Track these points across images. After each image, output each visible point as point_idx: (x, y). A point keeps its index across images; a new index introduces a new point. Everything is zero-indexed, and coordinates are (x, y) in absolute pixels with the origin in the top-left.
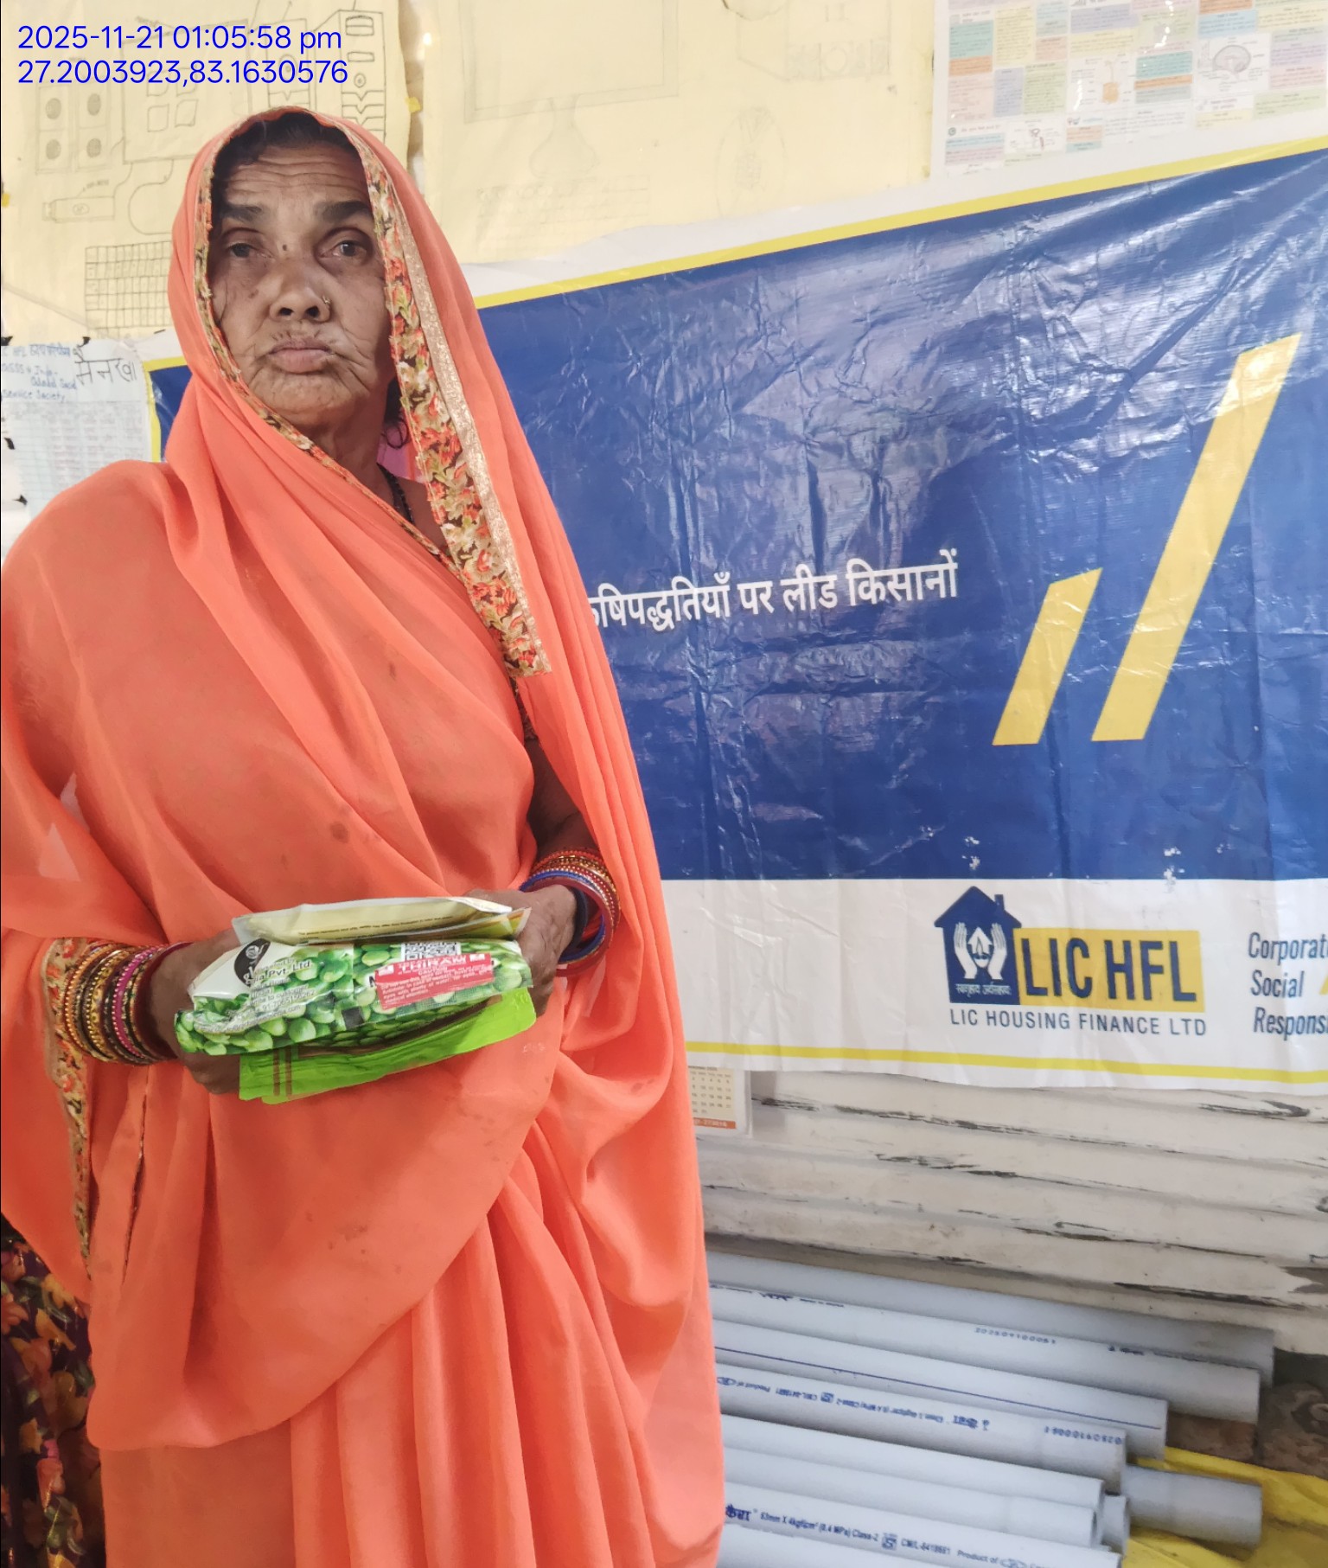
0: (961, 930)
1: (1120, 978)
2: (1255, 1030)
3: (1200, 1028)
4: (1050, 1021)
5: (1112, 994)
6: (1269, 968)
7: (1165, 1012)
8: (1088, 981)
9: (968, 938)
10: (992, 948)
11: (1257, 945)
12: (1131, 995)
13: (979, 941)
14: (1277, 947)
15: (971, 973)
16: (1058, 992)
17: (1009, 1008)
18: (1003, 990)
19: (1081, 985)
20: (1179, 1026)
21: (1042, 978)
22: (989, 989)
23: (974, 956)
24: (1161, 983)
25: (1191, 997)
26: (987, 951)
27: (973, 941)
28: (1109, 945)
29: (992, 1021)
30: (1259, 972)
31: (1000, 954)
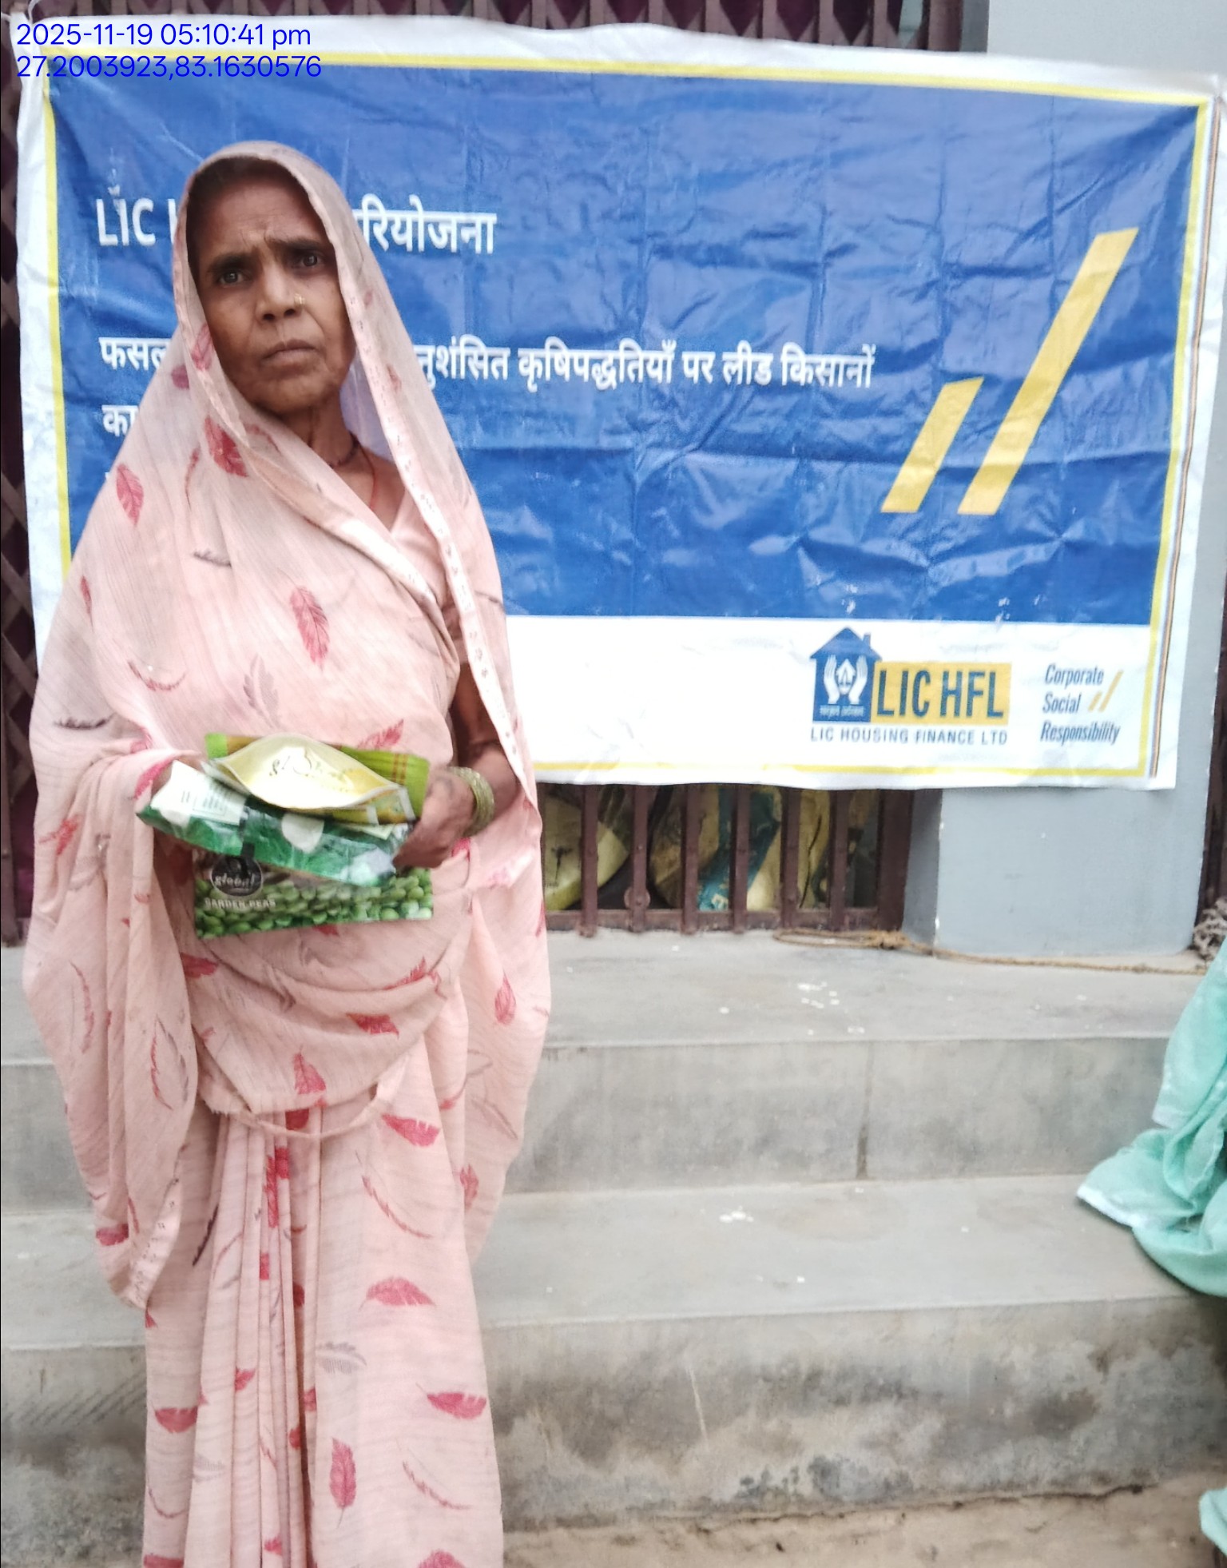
0: (831, 663)
1: (951, 700)
2: (1042, 737)
3: (1003, 738)
4: (893, 736)
5: (943, 713)
6: (1060, 691)
7: (981, 727)
8: (927, 704)
9: (836, 670)
10: (854, 678)
11: (1052, 674)
12: (957, 713)
13: (845, 671)
14: (1066, 675)
15: (834, 697)
16: (902, 712)
17: (861, 726)
18: (859, 711)
19: (921, 706)
20: (988, 737)
21: (892, 701)
22: (846, 711)
23: (838, 684)
24: (980, 704)
25: (999, 714)
26: (850, 679)
27: (840, 672)
28: (946, 675)
29: (845, 738)
30: (1051, 696)
31: (861, 682)
